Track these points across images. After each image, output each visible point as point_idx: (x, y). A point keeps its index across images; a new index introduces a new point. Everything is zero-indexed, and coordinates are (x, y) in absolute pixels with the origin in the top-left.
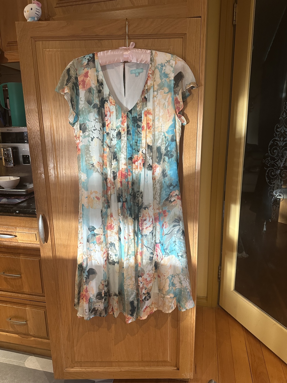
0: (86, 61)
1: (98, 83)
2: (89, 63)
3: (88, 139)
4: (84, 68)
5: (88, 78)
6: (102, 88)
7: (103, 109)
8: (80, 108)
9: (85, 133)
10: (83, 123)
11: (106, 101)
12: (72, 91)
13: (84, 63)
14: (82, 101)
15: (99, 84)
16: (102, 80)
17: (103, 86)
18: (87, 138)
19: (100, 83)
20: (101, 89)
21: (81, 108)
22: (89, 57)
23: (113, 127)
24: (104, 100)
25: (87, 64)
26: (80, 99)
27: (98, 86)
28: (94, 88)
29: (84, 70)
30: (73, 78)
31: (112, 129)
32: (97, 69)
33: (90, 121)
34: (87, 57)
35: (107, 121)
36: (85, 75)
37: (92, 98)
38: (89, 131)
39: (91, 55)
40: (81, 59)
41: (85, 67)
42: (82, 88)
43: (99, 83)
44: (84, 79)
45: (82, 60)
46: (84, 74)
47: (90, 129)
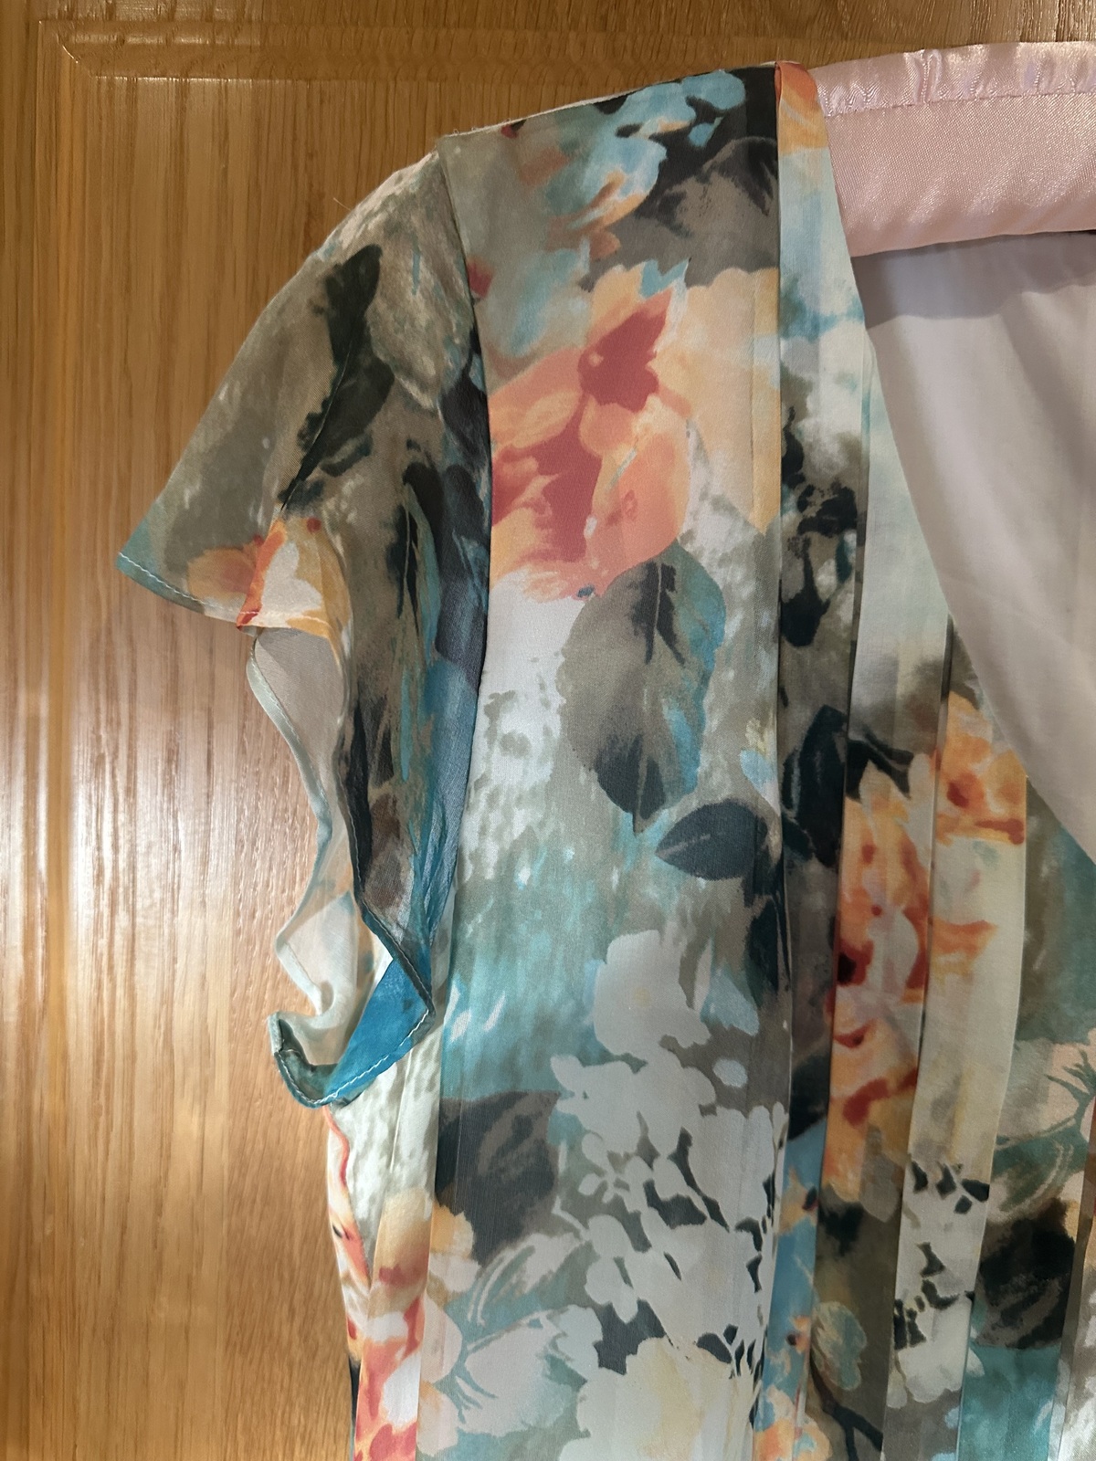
0: (630, 159)
1: (792, 500)
2: (679, 198)
3: (549, 1330)
4: (600, 265)
5: (637, 405)
6: (845, 571)
7: (814, 868)
8: (477, 857)
9: (508, 1255)
10: (506, 1087)
11: (883, 767)
12: (384, 596)
13: (606, 191)
14: (514, 746)
15: (802, 505)
16: (855, 452)
17: (851, 538)
18: (536, 1324)
19: (817, 501)
20: (826, 578)
21: (492, 853)
22: (691, 113)
23: (943, 1149)
24: (854, 748)
25: (643, 211)
26: (493, 713)
27: (791, 544)
28: (724, 561)
29: (587, 284)
30: (413, 390)
31: (934, 1177)
32: (802, 293)
33: (605, 1057)
34: (658, 105)
35: (856, 1040)
36: (596, 359)
37: (672, 716)
38: (585, 1209)
39: (725, 92)
40: (570, 132)
41: (616, 243)
42: (539, 557)
43: (810, 490)
44: (576, 419)
45: (573, 153)
46: (581, 346)
47: (602, 1189)
